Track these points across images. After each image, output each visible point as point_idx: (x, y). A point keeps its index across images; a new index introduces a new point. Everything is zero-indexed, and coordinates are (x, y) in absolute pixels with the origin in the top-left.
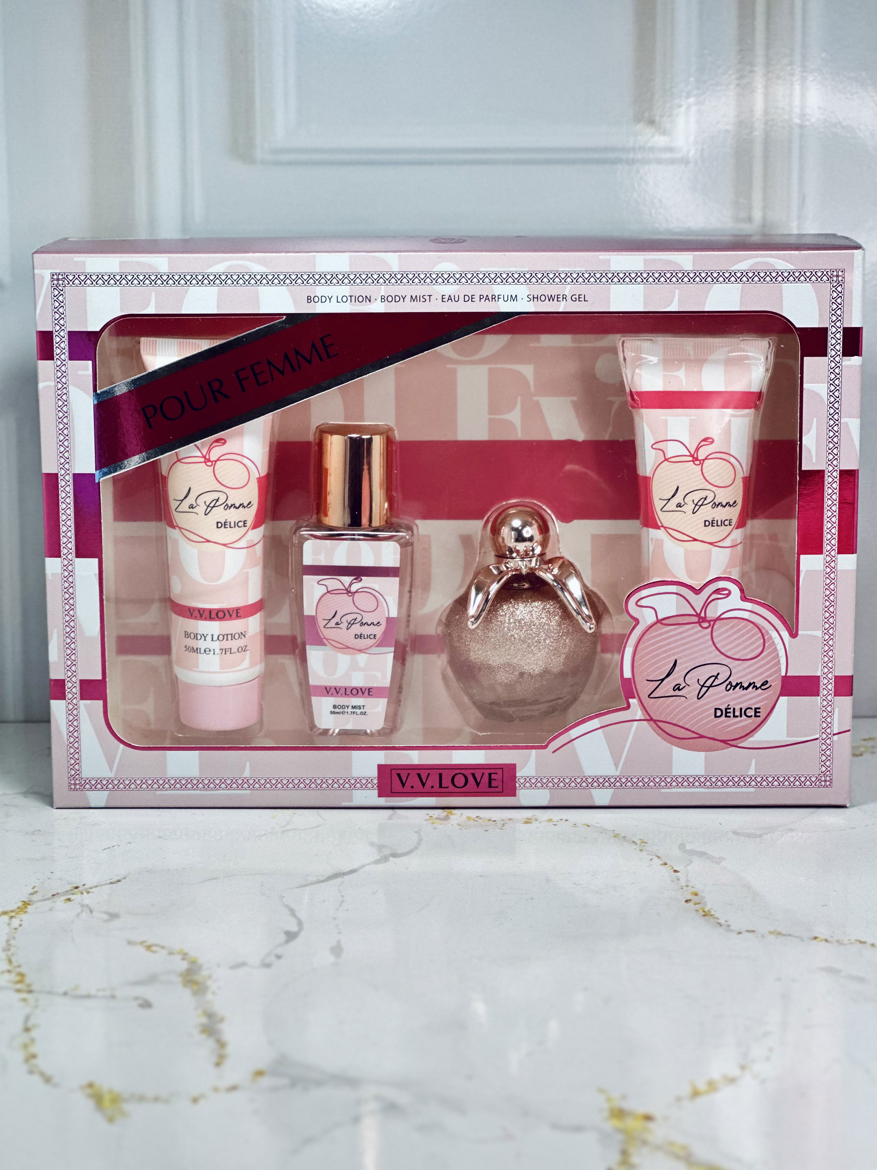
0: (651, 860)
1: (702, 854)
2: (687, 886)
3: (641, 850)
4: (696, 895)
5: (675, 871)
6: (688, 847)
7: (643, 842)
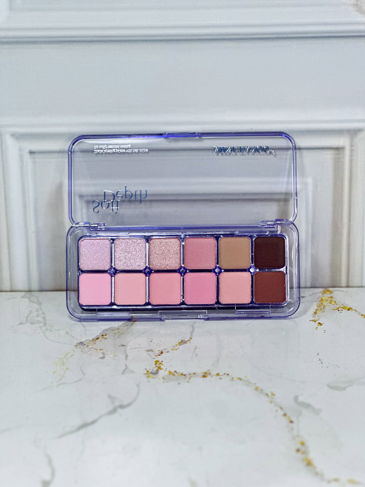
0: (277, 411)
1: (307, 406)
2: (298, 436)
3: (271, 402)
4: (303, 444)
5: (291, 422)
6: (301, 399)
7: (273, 395)
